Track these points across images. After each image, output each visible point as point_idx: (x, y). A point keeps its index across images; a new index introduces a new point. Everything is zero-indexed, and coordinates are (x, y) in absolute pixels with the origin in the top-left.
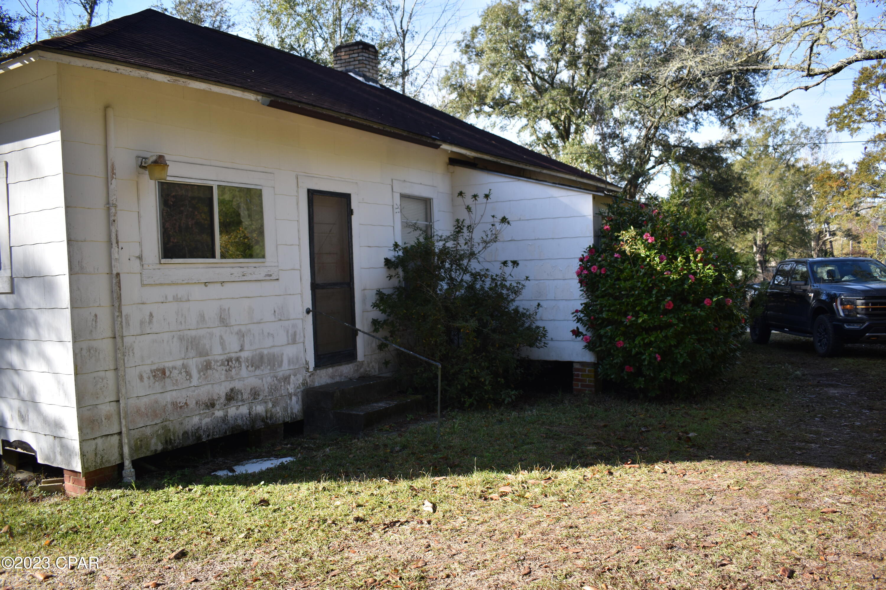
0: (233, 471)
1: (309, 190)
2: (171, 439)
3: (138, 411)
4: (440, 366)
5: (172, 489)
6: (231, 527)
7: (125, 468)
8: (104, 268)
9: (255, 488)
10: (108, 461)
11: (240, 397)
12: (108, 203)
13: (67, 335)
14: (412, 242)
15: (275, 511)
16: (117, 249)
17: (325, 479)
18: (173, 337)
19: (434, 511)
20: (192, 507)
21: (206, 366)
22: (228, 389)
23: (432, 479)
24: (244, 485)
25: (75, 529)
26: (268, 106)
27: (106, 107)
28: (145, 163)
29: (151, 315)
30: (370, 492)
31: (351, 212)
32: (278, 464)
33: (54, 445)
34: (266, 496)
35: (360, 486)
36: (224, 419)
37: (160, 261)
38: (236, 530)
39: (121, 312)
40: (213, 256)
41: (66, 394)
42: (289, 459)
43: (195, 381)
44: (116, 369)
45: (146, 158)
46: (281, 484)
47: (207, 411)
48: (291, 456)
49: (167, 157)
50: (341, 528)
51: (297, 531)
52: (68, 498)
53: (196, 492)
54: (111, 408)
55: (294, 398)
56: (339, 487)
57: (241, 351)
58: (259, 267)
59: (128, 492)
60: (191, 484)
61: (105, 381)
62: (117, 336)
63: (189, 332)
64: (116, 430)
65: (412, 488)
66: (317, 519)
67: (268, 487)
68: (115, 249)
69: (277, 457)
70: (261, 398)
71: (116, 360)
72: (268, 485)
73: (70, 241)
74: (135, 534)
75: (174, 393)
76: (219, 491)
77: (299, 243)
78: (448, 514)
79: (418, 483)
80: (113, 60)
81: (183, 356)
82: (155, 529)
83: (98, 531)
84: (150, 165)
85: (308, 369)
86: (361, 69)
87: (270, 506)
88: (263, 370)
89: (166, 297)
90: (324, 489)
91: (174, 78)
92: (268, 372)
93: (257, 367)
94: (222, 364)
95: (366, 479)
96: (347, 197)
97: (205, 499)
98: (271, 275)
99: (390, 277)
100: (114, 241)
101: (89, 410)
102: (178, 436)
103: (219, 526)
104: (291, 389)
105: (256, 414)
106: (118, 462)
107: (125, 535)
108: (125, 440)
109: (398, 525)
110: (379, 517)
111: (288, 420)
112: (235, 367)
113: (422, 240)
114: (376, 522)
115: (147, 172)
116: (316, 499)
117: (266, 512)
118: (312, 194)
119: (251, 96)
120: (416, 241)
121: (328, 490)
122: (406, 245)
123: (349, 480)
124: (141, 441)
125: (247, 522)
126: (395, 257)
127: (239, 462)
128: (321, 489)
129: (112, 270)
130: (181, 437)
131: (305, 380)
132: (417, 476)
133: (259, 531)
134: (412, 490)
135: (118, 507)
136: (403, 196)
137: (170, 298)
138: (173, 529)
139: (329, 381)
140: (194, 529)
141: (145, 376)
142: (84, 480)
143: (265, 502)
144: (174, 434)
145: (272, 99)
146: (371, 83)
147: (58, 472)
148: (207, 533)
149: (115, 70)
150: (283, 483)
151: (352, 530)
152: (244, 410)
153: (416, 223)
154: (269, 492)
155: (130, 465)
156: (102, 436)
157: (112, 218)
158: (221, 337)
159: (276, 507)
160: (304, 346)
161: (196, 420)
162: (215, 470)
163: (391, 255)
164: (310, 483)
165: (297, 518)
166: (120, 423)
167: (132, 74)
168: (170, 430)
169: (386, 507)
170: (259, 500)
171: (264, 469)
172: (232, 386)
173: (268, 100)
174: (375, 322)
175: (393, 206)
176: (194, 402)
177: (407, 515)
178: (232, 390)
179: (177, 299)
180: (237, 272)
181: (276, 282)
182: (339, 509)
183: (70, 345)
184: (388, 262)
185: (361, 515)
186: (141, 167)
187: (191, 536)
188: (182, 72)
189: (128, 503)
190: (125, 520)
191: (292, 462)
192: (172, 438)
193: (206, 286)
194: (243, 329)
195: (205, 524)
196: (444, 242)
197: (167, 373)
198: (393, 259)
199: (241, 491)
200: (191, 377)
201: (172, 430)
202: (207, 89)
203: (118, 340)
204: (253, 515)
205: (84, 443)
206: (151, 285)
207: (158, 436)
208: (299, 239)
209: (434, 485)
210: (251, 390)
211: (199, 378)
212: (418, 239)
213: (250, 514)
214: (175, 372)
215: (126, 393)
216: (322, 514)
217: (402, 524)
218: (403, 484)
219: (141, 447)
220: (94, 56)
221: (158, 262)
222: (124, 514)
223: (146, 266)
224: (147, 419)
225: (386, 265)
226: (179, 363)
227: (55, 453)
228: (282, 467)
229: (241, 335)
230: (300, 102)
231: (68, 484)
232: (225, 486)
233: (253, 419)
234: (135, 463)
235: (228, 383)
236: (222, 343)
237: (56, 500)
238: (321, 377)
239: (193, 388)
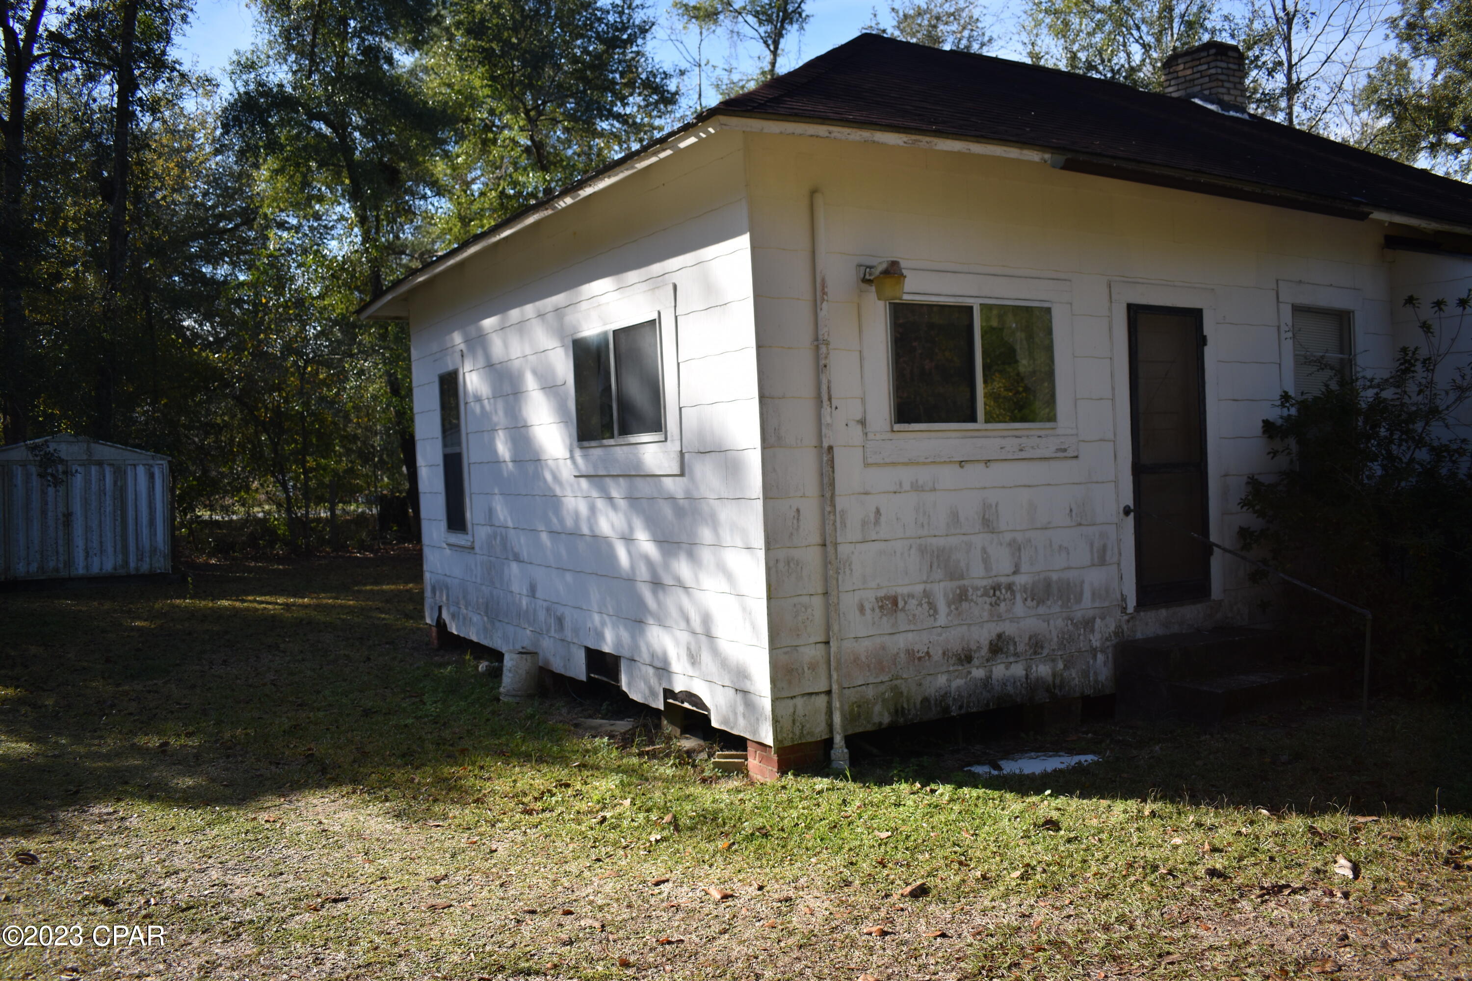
0: (999, 768)
1: (1130, 307)
2: (903, 708)
3: (856, 660)
4: (1370, 616)
5: (904, 787)
6: (998, 858)
7: (835, 746)
8: (810, 439)
9: (1035, 799)
10: (811, 733)
11: (1012, 648)
12: (817, 339)
13: (758, 539)
14: (1315, 390)
15: (1069, 841)
16: (829, 409)
17: (1155, 797)
18: (911, 547)
19: (1356, 876)
20: (936, 818)
21: (960, 595)
22: (994, 635)
23: (1351, 818)
24: (1018, 792)
25: (764, 831)
26: (1064, 168)
27: (813, 192)
28: (870, 274)
29: (878, 512)
30: (1234, 830)
31: (1203, 341)
32: (1073, 763)
33: (735, 701)
34: (1055, 815)
35: (1216, 816)
36: (986, 683)
37: (892, 427)
38: (1006, 864)
39: (834, 506)
40: (973, 419)
41: (754, 627)
42: (1090, 758)
43: (942, 620)
44: (826, 594)
45: (871, 267)
46: (1079, 798)
47: (960, 668)
48: (1093, 753)
49: (903, 264)
50: (1183, 884)
51: (1106, 879)
52: (752, 784)
53: (942, 795)
54: (818, 652)
55: (1100, 657)
56: (1179, 814)
57: (1015, 573)
58: (1047, 436)
59: (839, 784)
60: (934, 782)
61: (809, 610)
62: (828, 543)
63: (934, 541)
64: (823, 687)
65: (1312, 830)
66: (1142, 862)
67: (1058, 801)
68: (827, 409)
69: (1071, 752)
70: (1045, 652)
71: (826, 579)
72: (1057, 798)
73: (764, 398)
74: (850, 850)
75: (910, 635)
76: (978, 798)
77: (1113, 395)
78: (1383, 886)
79: (1324, 824)
80: (823, 119)
81: (925, 578)
82: (880, 845)
83: (796, 837)
84: (877, 277)
85: (1125, 608)
86: (1214, 91)
87: (1062, 832)
88: (1049, 607)
89: (901, 484)
90: (1153, 814)
91: (914, 137)
92: (1058, 609)
93: (1041, 602)
94: (985, 594)
95: (1228, 805)
96: (1195, 316)
97: (957, 807)
98: (1065, 450)
99: (1274, 453)
100: (825, 397)
101: (786, 653)
102: (915, 704)
103: (978, 854)
104: (1096, 640)
105: (1037, 679)
106: (825, 737)
107: (836, 848)
108: (836, 704)
109: (1286, 892)
110: (1251, 873)
111: (1088, 692)
112: (1005, 600)
113: (1334, 386)
114: (1246, 882)
115: (873, 289)
116: (1138, 829)
117: (1055, 841)
118: (1135, 312)
119: (1033, 156)
120: (1323, 389)
121: (1159, 816)
122: (1305, 397)
123: (1198, 805)
124: (859, 706)
125: (1024, 853)
126: (1282, 417)
127: (1008, 755)
128: (1147, 813)
129: (821, 442)
130: (918, 706)
131: (1119, 627)
132: (1323, 811)
133: (1044, 871)
134: (1313, 834)
135: (825, 806)
136: (1298, 310)
137: (907, 486)
138: (907, 849)
139: (1161, 632)
140: (939, 853)
141: (868, 606)
142: (775, 758)
143: (1052, 825)
144: (908, 701)
145: (1069, 156)
146: (1232, 113)
147: (738, 743)
148: (961, 863)
149: (827, 134)
150: (1082, 796)
151: (1203, 890)
152: (1018, 670)
153: (1322, 357)
154: (1059, 809)
155: (843, 743)
156: (803, 695)
157: (822, 362)
158: (984, 550)
159: (1072, 835)
160: (1119, 570)
161: (942, 680)
162: (970, 764)
163: (1274, 414)
164: (1129, 802)
165: (1107, 857)
166: (830, 677)
167: (851, 137)
168: (902, 693)
169: (1265, 857)
170: (1043, 820)
171: (1049, 770)
172: (999, 630)
173: (1061, 159)
174: (1243, 533)
175: (1279, 327)
176: (940, 652)
177: (1304, 877)
178: (999, 636)
179: (917, 488)
180: (1011, 444)
181: (1074, 462)
182: (1180, 851)
183: (761, 554)
184: (1268, 427)
185: (1218, 866)
186: (865, 281)
187: (935, 864)
188: (924, 127)
189: (840, 802)
190: (835, 827)
191: (1096, 763)
192: (905, 706)
193: (962, 467)
194: (1019, 537)
195: (957, 849)
196: (1375, 391)
197: (901, 604)
198: (1279, 422)
199: (1015, 804)
200: (936, 612)
201: (905, 694)
202: (964, 150)
203: (830, 548)
204: (1033, 844)
205: (778, 703)
206: (877, 464)
207: (884, 700)
208: (1113, 389)
209: (1356, 829)
210: (1030, 639)
211: (948, 615)
212: (1327, 386)
213: (1028, 841)
214: (913, 603)
215: (840, 631)
216: (1150, 856)
217: (1295, 892)
218: (1296, 823)
219: (859, 715)
220: (796, 115)
221: (889, 428)
222: (834, 817)
223: (871, 436)
224: (868, 674)
225: (1264, 432)
226: (919, 589)
227: (735, 714)
228: (1079, 769)
229: (1016, 548)
230: (1114, 158)
231: (753, 762)
232: (988, 791)
233: (1033, 686)
234: (849, 740)
235: (994, 624)
236: (986, 561)
237: (736, 784)
238: (1147, 624)
239: (939, 630)
